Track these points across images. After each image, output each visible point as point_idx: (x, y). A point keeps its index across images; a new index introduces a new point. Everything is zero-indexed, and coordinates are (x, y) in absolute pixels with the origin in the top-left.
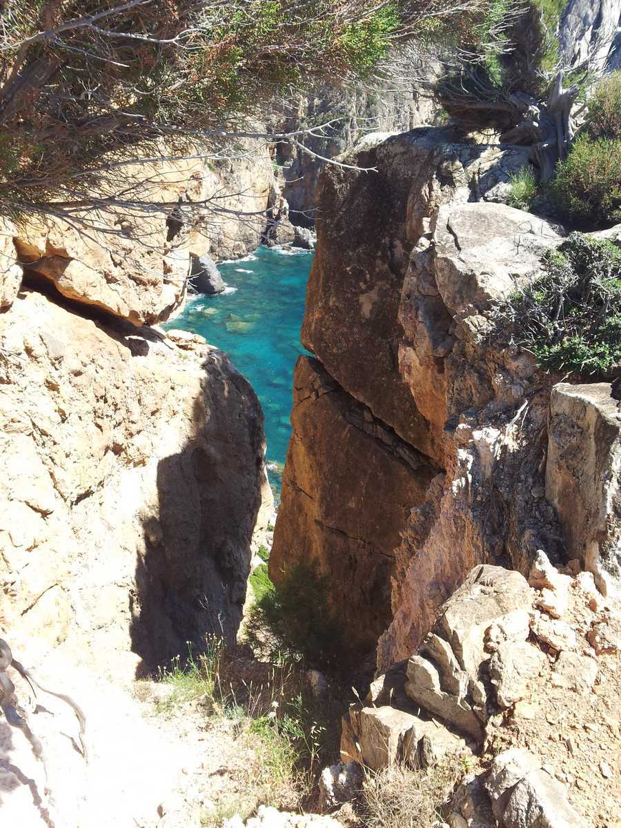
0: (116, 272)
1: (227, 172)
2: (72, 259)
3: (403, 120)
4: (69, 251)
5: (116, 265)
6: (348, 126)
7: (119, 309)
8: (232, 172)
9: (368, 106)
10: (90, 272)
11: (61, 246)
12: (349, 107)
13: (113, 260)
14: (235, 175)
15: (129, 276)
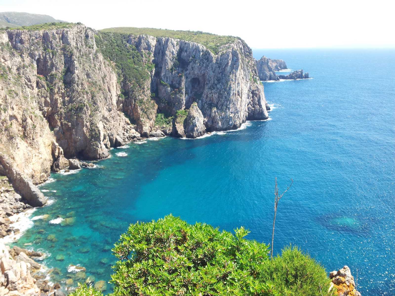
1: (31, 140)
3: (108, 102)
6: (85, 108)
8: (33, 139)
9: (92, 98)
12: (84, 100)
14: (35, 141)
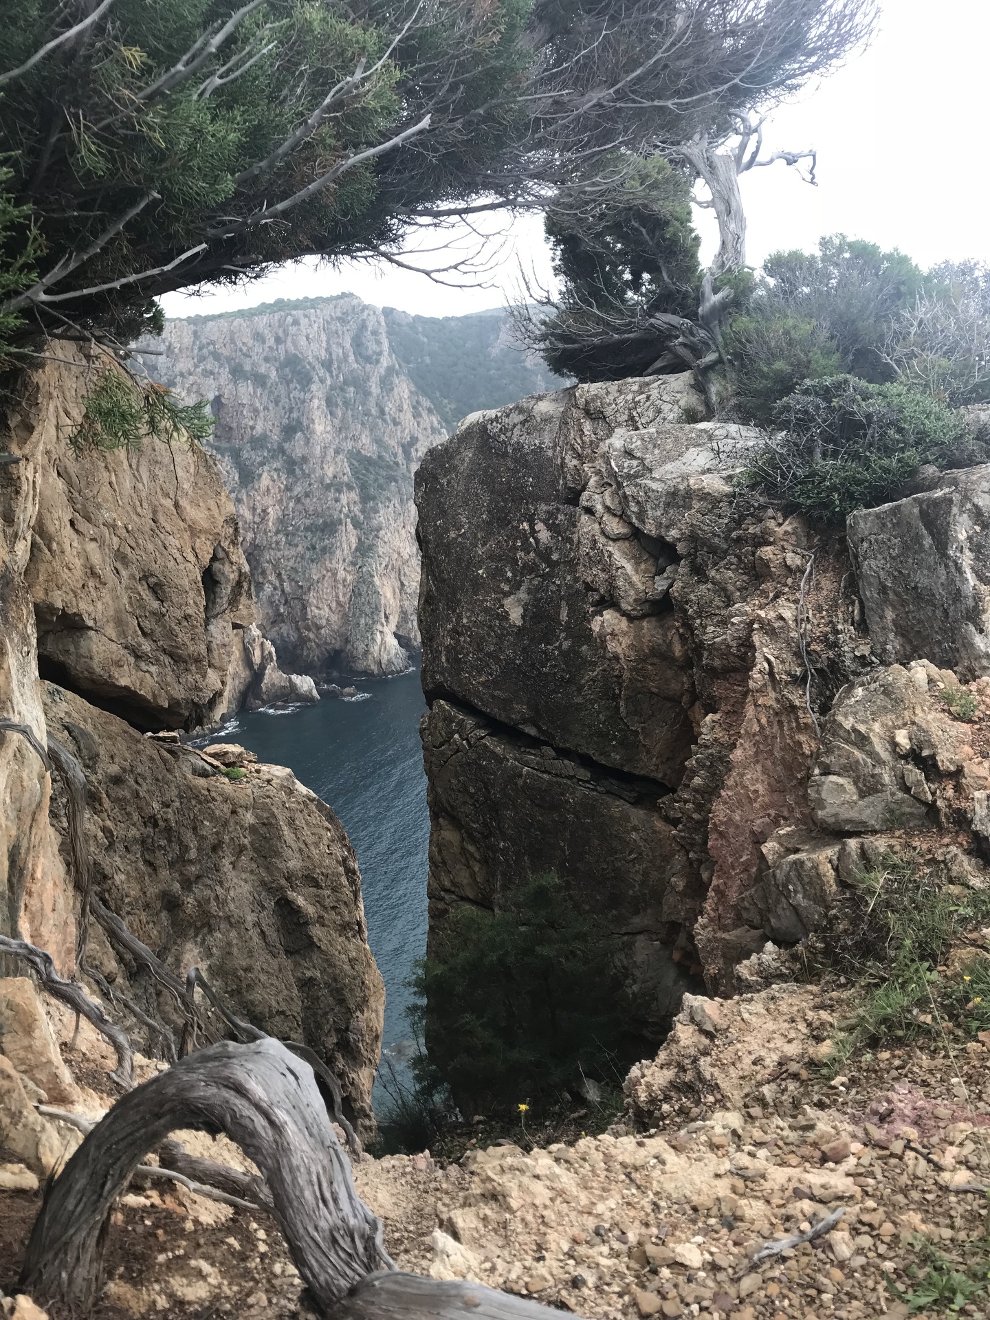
0: (146, 646)
2: (90, 628)
4: (85, 617)
5: (144, 634)
7: (154, 696)
10: (114, 646)
11: (75, 610)
13: (141, 628)
15: (164, 651)
